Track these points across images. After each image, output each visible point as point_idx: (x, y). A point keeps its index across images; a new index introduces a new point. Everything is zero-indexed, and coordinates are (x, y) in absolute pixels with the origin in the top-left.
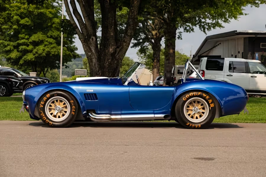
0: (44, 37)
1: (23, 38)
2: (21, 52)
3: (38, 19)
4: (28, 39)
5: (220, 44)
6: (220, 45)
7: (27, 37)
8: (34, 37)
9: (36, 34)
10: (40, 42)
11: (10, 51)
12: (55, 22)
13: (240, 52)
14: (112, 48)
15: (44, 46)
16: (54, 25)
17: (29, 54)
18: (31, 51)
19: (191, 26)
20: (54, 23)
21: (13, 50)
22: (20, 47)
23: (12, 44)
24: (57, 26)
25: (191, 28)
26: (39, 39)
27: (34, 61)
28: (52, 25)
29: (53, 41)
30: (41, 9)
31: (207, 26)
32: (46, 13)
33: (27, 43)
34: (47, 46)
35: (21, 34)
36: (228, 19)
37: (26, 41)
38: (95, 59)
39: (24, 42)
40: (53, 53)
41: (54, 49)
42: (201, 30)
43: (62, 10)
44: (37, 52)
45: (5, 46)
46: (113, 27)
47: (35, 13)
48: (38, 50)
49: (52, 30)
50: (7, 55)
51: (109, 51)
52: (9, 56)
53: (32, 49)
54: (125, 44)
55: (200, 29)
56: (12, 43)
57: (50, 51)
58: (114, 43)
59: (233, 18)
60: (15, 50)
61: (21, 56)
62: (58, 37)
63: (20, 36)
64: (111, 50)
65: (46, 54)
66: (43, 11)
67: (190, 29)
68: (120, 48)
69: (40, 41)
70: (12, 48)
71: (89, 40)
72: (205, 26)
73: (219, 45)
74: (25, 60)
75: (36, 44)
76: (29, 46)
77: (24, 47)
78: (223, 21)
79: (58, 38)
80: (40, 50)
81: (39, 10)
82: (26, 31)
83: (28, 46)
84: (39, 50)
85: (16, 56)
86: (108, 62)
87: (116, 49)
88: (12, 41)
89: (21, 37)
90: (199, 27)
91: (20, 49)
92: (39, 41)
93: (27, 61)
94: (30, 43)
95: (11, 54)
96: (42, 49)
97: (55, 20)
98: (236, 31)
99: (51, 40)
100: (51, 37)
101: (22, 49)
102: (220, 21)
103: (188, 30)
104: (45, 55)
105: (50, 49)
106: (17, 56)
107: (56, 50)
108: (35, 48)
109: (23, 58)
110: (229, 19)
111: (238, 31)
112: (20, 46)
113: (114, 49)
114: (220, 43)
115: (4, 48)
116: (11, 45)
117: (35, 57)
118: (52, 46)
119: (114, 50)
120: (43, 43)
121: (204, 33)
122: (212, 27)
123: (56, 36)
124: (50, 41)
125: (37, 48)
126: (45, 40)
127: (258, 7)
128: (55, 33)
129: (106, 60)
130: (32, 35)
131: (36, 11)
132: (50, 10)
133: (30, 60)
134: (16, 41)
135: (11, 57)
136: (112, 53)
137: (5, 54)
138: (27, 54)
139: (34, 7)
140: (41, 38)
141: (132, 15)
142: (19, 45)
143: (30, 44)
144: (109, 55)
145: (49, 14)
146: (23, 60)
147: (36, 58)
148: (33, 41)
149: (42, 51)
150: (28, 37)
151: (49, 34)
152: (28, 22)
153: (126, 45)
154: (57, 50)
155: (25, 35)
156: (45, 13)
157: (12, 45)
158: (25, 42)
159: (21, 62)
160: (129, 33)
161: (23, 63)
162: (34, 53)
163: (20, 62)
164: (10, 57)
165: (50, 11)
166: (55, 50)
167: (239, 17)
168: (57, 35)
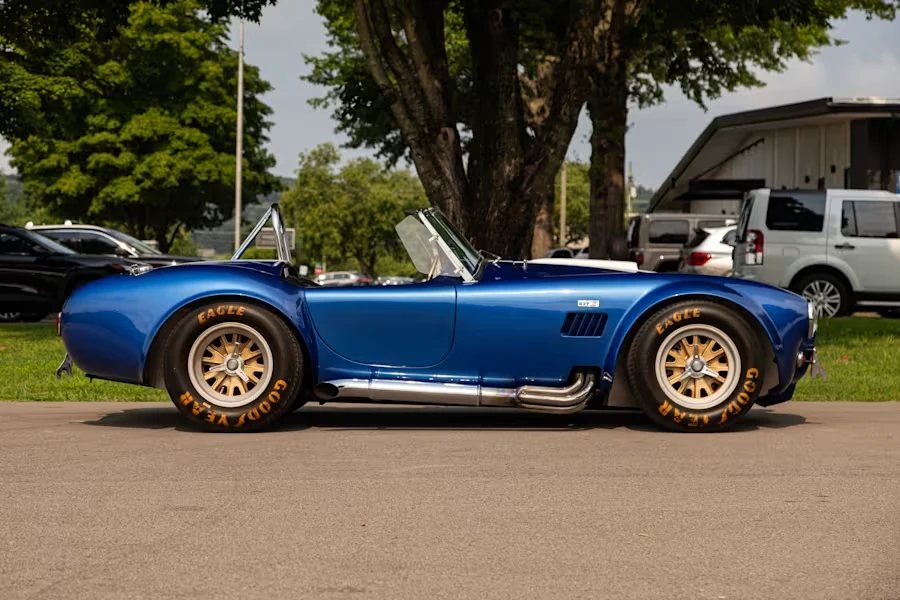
0: (171, 123)
1: (101, 129)
2: (94, 172)
3: (152, 65)
4: (116, 131)
5: (762, 140)
6: (760, 144)
7: (115, 124)
8: (138, 122)
9: (144, 115)
10: (160, 141)
11: (56, 172)
12: (207, 77)
13: (837, 169)
14: (510, 165)
15: (171, 155)
16: (203, 86)
17: (122, 179)
18: (127, 171)
19: (653, 82)
20: (202, 78)
21: (67, 168)
22: (91, 158)
23: (65, 149)
24: (215, 86)
25: (655, 90)
26: (155, 132)
27: (138, 202)
28: (199, 84)
29: (201, 137)
30: (162, 33)
31: (707, 83)
32: (178, 43)
33: (113, 143)
34: (179, 155)
35: (95, 115)
36: (778, 60)
37: (111, 137)
38: (456, 199)
39: (102, 139)
40: (203, 177)
41: (206, 162)
42: (689, 96)
43: (229, 35)
44: (147, 175)
45: (42, 156)
46: (513, 95)
47: (143, 46)
48: (150, 168)
49: (197, 103)
50: (48, 185)
51: (500, 174)
52: (53, 188)
53: (132, 163)
54: (552, 151)
55: (684, 92)
56: (62, 145)
57: (191, 170)
58: (516, 148)
59: (795, 55)
60: (75, 168)
61: (94, 186)
62: (217, 123)
63: (91, 119)
64: (508, 170)
65: (179, 180)
66: (171, 39)
67: (651, 91)
68: (537, 163)
69: (158, 137)
70: (65, 160)
71: (434, 140)
72: (701, 82)
73: (755, 144)
74: (109, 200)
75: (143, 146)
76: (122, 155)
77: (104, 157)
78: (761, 64)
79: (217, 127)
80: (160, 166)
81: (155, 33)
82: (108, 104)
83: (117, 152)
84: (156, 166)
85: (77, 189)
86: (500, 211)
87: (523, 166)
88: (64, 139)
89: (93, 125)
90: (682, 86)
91: (91, 165)
92: (156, 138)
93: (116, 202)
94: (125, 143)
95: (63, 180)
96: (165, 162)
97: (207, 67)
98: (831, 99)
99: (196, 135)
100: (195, 124)
101: (97, 163)
102: (750, 65)
103: (644, 94)
104: (177, 184)
105: (191, 164)
106: (82, 189)
107: (213, 167)
108: (140, 161)
109: (101, 195)
110: (782, 60)
111: (836, 100)
112: (90, 154)
113: (516, 167)
114: (759, 138)
115: (39, 161)
116: (61, 150)
117: (142, 189)
118: (198, 153)
119: (518, 171)
120: (169, 142)
121: (697, 105)
122: (723, 84)
123: (211, 121)
124: (190, 136)
125: (148, 159)
126: (173, 134)
127: (891, 19)
128: (208, 112)
129: (492, 204)
130: (130, 119)
131: (144, 37)
132: (190, 35)
133: (124, 201)
134: (77, 138)
135: (63, 191)
136: (511, 178)
137: (40, 182)
138: (115, 181)
139: (139, 24)
140: (161, 129)
141: (575, 58)
142: (90, 149)
143: (124, 149)
144: (501, 187)
145: (188, 48)
146: (101, 201)
147: (143, 192)
148: (134, 136)
149: (167, 170)
150: (118, 124)
151: (187, 115)
152: (117, 74)
153: (555, 153)
154: (217, 166)
155: (106, 117)
156: (175, 45)
157: (62, 152)
158: (106, 141)
159: (95, 207)
160: (565, 114)
161: (101, 211)
162: (140, 176)
163: (92, 209)
164: (59, 191)
165: (192, 38)
166: (208, 165)
167: (815, 53)
168: (214, 117)
